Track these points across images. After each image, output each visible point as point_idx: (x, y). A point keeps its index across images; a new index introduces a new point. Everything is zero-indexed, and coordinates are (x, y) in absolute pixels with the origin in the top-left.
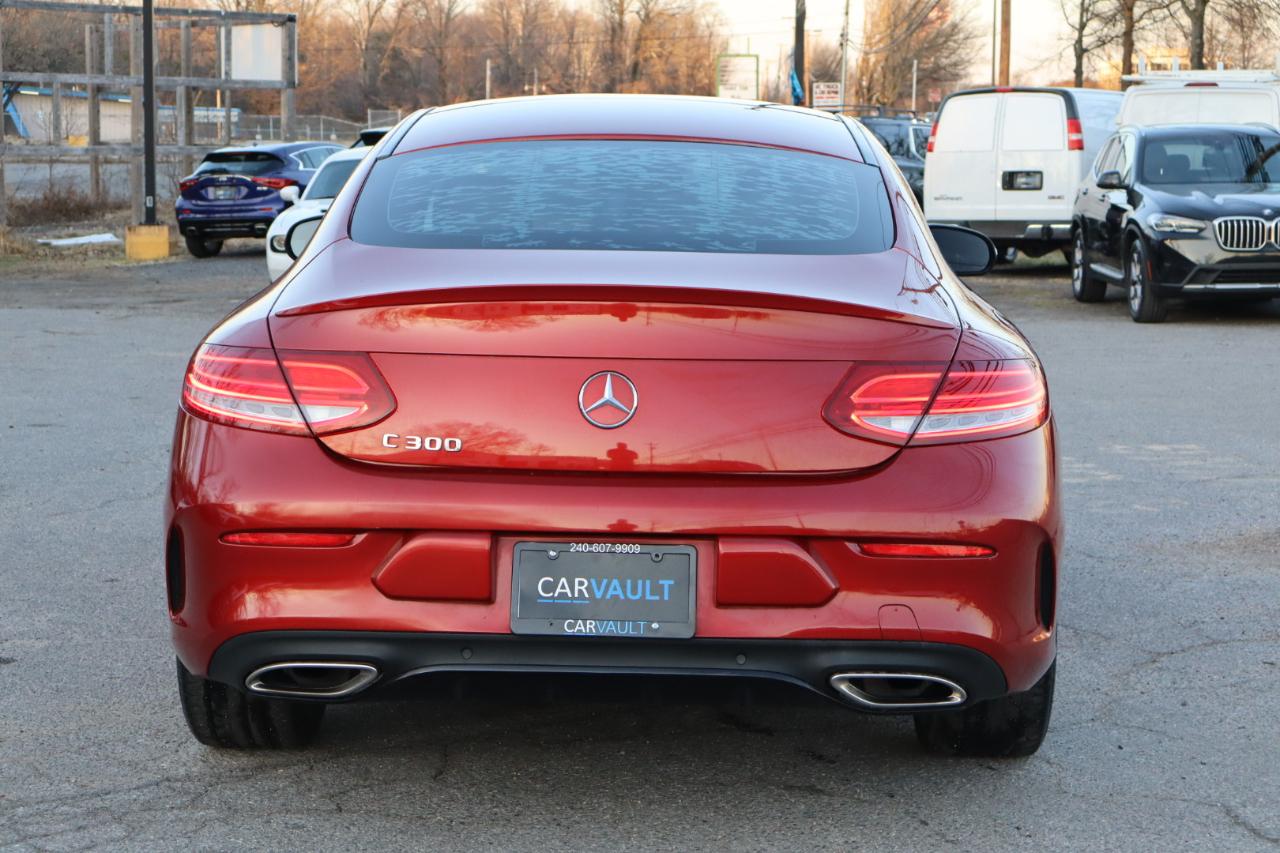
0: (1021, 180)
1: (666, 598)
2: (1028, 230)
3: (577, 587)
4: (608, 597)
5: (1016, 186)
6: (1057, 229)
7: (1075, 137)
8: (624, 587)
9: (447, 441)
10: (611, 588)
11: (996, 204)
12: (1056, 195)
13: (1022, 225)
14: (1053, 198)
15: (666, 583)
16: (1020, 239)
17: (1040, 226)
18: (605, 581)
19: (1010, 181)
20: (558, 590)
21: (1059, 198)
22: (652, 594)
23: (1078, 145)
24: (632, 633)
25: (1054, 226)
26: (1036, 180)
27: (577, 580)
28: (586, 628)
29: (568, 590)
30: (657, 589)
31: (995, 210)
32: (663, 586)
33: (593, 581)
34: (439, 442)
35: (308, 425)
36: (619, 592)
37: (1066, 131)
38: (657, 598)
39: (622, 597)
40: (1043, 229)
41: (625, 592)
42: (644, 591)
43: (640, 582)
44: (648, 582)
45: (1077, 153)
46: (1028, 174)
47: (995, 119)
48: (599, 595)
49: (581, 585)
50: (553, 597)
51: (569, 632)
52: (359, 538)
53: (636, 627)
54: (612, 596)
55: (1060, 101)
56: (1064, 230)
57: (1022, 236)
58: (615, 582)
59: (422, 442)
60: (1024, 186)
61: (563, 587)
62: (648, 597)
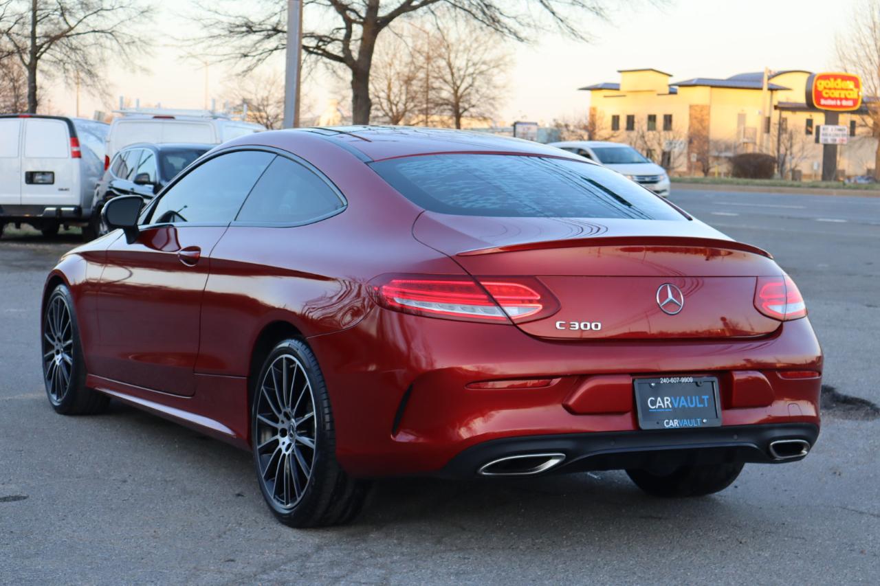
0: (38, 177)
1: (706, 405)
2: (44, 212)
3: (666, 403)
4: (680, 406)
5: (35, 181)
6: (66, 211)
7: (75, 149)
8: (687, 401)
9: (593, 325)
10: (681, 402)
11: (21, 193)
12: (64, 188)
13: (41, 208)
14: (62, 190)
15: (706, 397)
16: (40, 218)
17: (54, 209)
18: (678, 398)
19: (31, 178)
20: (658, 404)
21: (66, 190)
22: (700, 404)
23: (77, 155)
24: (695, 425)
25: (63, 209)
26: (48, 178)
27: (665, 398)
28: (674, 424)
29: (662, 404)
30: (702, 401)
31: (21, 198)
32: (704, 399)
33: (673, 398)
34: (588, 324)
35: (509, 318)
36: (685, 404)
37: (70, 145)
38: (702, 406)
39: (686, 406)
40: (57, 210)
41: (688, 404)
42: (695, 403)
43: (694, 398)
44: (697, 397)
45: (77, 160)
46: (43, 173)
47: (19, 136)
48: (676, 406)
49: (667, 401)
50: (655, 408)
51: (667, 426)
52: (556, 381)
53: (697, 422)
54: (682, 406)
55: (64, 125)
56: (70, 212)
57: (41, 215)
58: (683, 398)
59: (580, 326)
60: (41, 182)
61: (659, 403)
62: (699, 406)
